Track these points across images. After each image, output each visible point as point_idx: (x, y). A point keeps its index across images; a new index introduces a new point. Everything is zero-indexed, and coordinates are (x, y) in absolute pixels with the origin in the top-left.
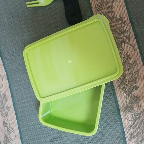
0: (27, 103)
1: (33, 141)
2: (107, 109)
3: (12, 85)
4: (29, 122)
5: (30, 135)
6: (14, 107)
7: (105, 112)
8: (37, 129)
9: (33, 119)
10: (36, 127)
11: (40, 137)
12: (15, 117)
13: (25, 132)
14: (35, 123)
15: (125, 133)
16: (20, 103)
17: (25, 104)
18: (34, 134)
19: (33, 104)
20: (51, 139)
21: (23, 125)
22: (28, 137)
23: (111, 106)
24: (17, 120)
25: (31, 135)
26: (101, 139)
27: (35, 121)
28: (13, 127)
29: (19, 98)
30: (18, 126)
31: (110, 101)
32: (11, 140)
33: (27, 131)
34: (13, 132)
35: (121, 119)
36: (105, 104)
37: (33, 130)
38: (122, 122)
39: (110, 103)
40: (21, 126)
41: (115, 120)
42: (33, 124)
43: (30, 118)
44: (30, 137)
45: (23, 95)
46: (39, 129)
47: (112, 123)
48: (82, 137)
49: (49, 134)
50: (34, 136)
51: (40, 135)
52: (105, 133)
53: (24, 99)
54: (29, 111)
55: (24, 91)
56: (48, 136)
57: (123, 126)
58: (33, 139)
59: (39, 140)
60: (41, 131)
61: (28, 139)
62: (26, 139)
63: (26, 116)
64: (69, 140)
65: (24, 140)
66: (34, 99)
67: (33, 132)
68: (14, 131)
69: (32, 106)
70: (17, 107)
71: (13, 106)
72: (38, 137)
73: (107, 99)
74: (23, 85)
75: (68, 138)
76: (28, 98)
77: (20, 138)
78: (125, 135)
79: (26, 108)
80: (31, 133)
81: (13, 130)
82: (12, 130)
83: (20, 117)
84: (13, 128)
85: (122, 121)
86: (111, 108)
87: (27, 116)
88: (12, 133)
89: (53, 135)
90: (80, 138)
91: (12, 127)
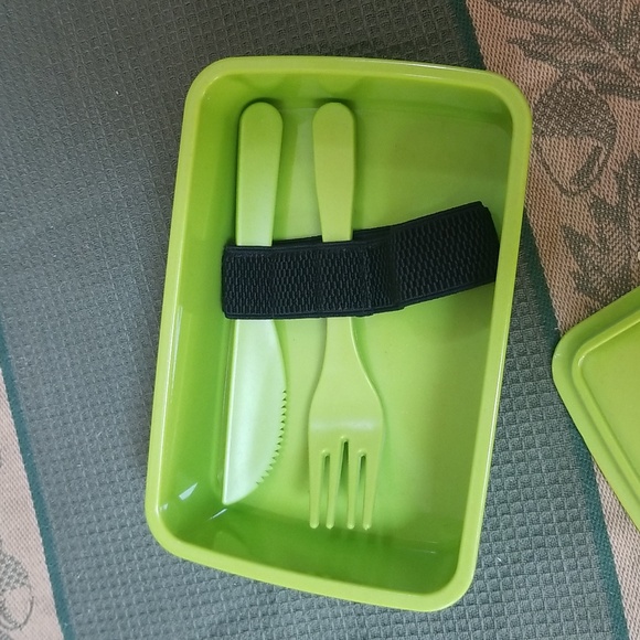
0: (88, 430)
1: (124, 628)
2: (522, 464)
3: (12, 337)
4: (101, 532)
5: (106, 598)
6: (22, 452)
7: (512, 479)
8: (142, 569)
9: (120, 516)
10: (140, 559)
11: (162, 610)
12: (31, 503)
13: (80, 580)
14: (134, 537)
15: (620, 597)
16: (55, 427)
17: (78, 433)
18: (126, 594)
19: (122, 433)
20: (221, 623)
21: (73, 548)
22: (99, 611)
23: (542, 445)
24: (38, 516)
25: (116, 596)
26: (487, 628)
27: (132, 525)
28: (17, 558)
29: (46, 402)
30: (45, 552)
31: (536, 419)
32: (10, 626)
33: (91, 579)
34: (17, 581)
35: (602, 516)
36: (512, 436)
37: (121, 573)
38: (607, 538)
39: (538, 432)
40: (63, 550)
41: (564, 524)
42: (125, 538)
43: (106, 507)
44: (108, 608)
45: (68, 389)
46: (153, 567)
47: (548, 540)
48: (386, 615)
49: (206, 596)
50: (129, 605)
51: (160, 599)
52: (510, 592)
53: (72, 411)
54: (99, 473)
55: (72, 365)
56: (204, 603)
57: (612, 556)
58: (121, 617)
59: (154, 623)
60: (166, 576)
61: (101, 621)
62: (86, 620)
63: (84, 501)
64: (314, 631)
65: (79, 624)
66: (127, 409)
67: (124, 584)
68: (22, 578)
69: (114, 447)
70: (40, 452)
71: (17, 447)
72: (151, 612)
73: (519, 409)
74: (66, 334)
75: (307, 618)
76: (92, 406)
77: (54, 614)
78: (622, 609)
79: (83, 454)
80: (114, 586)
81: (20, 574)
82: (14, 570)
83: (53, 506)
84: (17, 563)
85: (604, 527)
86: (545, 457)
87: (93, 497)
88: (14, 588)
89: (227, 599)
90: (373, 622)
91: (12, 558)
